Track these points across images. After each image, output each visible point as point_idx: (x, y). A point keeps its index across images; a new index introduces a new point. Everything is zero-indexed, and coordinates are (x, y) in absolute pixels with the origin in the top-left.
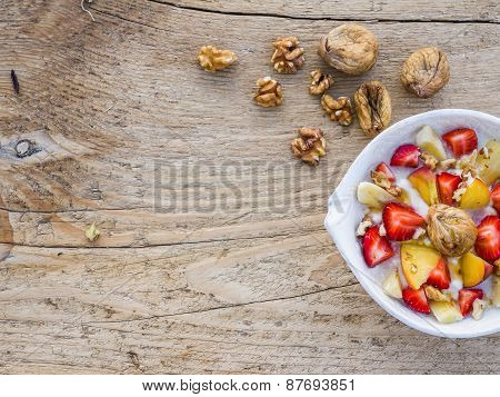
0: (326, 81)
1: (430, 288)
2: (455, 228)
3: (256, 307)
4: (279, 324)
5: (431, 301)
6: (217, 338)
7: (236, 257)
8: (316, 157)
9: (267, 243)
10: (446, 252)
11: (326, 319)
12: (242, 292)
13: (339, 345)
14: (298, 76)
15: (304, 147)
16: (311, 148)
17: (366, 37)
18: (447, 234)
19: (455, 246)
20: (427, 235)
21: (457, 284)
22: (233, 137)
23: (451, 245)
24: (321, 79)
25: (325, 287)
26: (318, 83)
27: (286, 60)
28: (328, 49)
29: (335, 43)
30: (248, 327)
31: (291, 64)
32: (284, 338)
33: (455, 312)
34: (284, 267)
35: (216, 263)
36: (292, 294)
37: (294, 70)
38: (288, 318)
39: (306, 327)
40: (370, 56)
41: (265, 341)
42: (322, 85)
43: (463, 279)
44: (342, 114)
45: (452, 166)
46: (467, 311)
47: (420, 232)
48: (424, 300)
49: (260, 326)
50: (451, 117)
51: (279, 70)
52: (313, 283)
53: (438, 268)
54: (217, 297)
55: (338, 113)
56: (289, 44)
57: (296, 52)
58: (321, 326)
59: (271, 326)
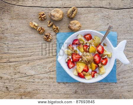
0: (51, 23)
1: (84, 72)
2: (88, 58)
3: (36, 76)
4: (41, 80)
5: (84, 75)
6: (26, 83)
7: (31, 64)
8: (50, 40)
9: (38, 61)
10: (87, 63)
11: (52, 78)
12: (32, 72)
13: (55, 84)
14: (45, 21)
15: (46, 38)
17: (60, 12)
18: (86, 59)
19: (89, 62)
20: (82, 60)
21: (90, 70)
22: (30, 36)
23: (87, 62)
25: (52, 71)
26: (49, 24)
27: (41, 18)
28: (51, 15)
29: (53, 14)
30: (34, 81)
31: (43, 19)
32: (42, 83)
33: (90, 77)
34: (42, 66)
35: (26, 66)
36: (43, 73)
37: (44, 20)
38: (43, 78)
39: (47, 80)
40: (61, 16)
41: (38, 84)
43: (92, 69)
45: (86, 43)
46: (93, 76)
47: (80, 59)
48: (83, 75)
49: (37, 80)
50: (85, 32)
51: (40, 20)
52: (49, 70)
53: (85, 67)
54: (26, 74)
55: (55, 30)
56: (42, 14)
57: (44, 16)
58: (51, 80)
59: (39, 80)
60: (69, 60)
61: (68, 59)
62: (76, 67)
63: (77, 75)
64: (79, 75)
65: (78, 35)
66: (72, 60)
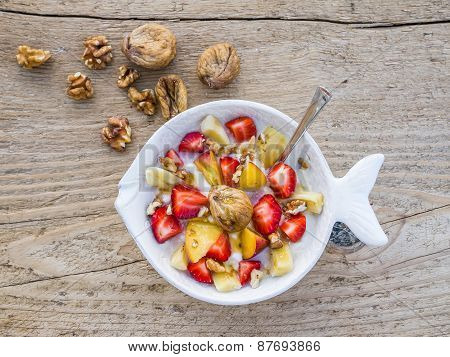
0: (131, 75)
1: (210, 261)
2: (231, 207)
3: (71, 280)
4: (91, 294)
5: (212, 273)
6: (36, 308)
7: (52, 235)
8: (123, 144)
9: (80, 222)
10: (226, 228)
11: (132, 288)
12: (58, 266)
13: (145, 312)
14: (108, 71)
15: (110, 135)
16: (117, 136)
17: (164, 35)
18: (223, 212)
19: (233, 223)
20: (209, 213)
21: (236, 256)
22: (50, 127)
23: (228, 222)
24: (127, 73)
25: (131, 260)
26: (124, 78)
27: (94, 58)
28: (129, 47)
29: (136, 41)
30: (62, 297)
31: (99, 61)
32: (96, 306)
33: (235, 282)
34: (95, 243)
35: (35, 241)
36: (100, 267)
37: (103, 65)
38: (99, 289)
39: (115, 296)
40: (167, 52)
41: (78, 310)
42: (127, 79)
43: (243, 252)
44: (145, 105)
45: (233, 151)
46: (246, 281)
47: (203, 210)
48: (205, 271)
49: (74, 296)
51: (90, 66)
52: (121, 257)
53: (217, 242)
54: (35, 271)
55: (141, 104)
56: (97, 43)
57: (104, 50)
58: (128, 295)
59: (83, 296)
60: (160, 210)
61: (157, 204)
62: (182, 237)
63: (185, 268)
64: (193, 271)
65: (204, 118)
66: (169, 211)
